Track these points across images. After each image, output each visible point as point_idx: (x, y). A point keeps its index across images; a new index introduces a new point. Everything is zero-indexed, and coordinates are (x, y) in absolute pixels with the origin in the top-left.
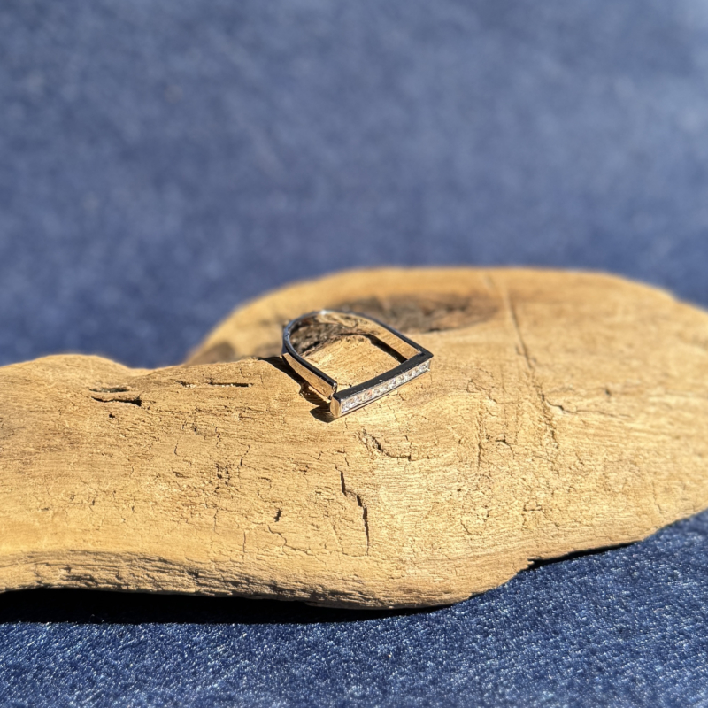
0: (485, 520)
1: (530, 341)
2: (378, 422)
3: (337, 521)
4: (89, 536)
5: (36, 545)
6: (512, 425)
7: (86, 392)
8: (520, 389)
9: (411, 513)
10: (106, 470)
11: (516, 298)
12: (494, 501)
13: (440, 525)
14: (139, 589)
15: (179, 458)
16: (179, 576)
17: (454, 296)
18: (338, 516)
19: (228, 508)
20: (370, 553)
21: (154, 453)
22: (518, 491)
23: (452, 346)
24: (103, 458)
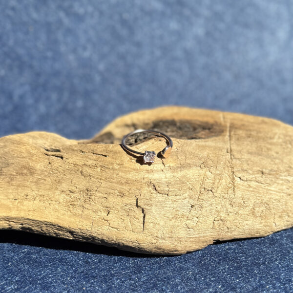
0: (196, 223)
1: (234, 147)
2: (157, 178)
4: (31, 213)
5: (9, 214)
6: (216, 184)
7: (43, 150)
8: (224, 168)
9: (165, 218)
10: (42, 186)
11: (233, 127)
12: (201, 216)
13: (176, 224)
14: (50, 235)
15: (72, 185)
16: (66, 233)
17: (207, 123)
18: (133, 216)
19: (88, 208)
20: (144, 232)
21: (62, 181)
22: (213, 213)
23: (199, 146)
24: (42, 181)
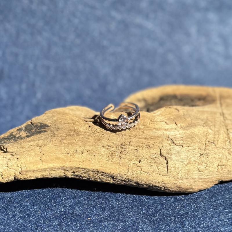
0: (205, 167)
1: (225, 111)
2: (173, 134)
3: (158, 164)
4: (80, 163)
5: (64, 165)
6: (216, 138)
7: (82, 118)
8: (220, 127)
9: (182, 164)
10: (87, 143)
11: (222, 97)
12: (209, 162)
13: (191, 168)
14: (95, 180)
15: (110, 141)
16: (108, 177)
17: (201, 96)
18: (158, 163)
19: (124, 158)
20: (168, 175)
21: (102, 139)
22: (217, 159)
23: (199, 111)
24: (86, 139)
